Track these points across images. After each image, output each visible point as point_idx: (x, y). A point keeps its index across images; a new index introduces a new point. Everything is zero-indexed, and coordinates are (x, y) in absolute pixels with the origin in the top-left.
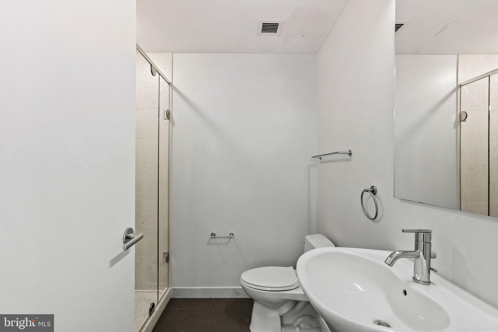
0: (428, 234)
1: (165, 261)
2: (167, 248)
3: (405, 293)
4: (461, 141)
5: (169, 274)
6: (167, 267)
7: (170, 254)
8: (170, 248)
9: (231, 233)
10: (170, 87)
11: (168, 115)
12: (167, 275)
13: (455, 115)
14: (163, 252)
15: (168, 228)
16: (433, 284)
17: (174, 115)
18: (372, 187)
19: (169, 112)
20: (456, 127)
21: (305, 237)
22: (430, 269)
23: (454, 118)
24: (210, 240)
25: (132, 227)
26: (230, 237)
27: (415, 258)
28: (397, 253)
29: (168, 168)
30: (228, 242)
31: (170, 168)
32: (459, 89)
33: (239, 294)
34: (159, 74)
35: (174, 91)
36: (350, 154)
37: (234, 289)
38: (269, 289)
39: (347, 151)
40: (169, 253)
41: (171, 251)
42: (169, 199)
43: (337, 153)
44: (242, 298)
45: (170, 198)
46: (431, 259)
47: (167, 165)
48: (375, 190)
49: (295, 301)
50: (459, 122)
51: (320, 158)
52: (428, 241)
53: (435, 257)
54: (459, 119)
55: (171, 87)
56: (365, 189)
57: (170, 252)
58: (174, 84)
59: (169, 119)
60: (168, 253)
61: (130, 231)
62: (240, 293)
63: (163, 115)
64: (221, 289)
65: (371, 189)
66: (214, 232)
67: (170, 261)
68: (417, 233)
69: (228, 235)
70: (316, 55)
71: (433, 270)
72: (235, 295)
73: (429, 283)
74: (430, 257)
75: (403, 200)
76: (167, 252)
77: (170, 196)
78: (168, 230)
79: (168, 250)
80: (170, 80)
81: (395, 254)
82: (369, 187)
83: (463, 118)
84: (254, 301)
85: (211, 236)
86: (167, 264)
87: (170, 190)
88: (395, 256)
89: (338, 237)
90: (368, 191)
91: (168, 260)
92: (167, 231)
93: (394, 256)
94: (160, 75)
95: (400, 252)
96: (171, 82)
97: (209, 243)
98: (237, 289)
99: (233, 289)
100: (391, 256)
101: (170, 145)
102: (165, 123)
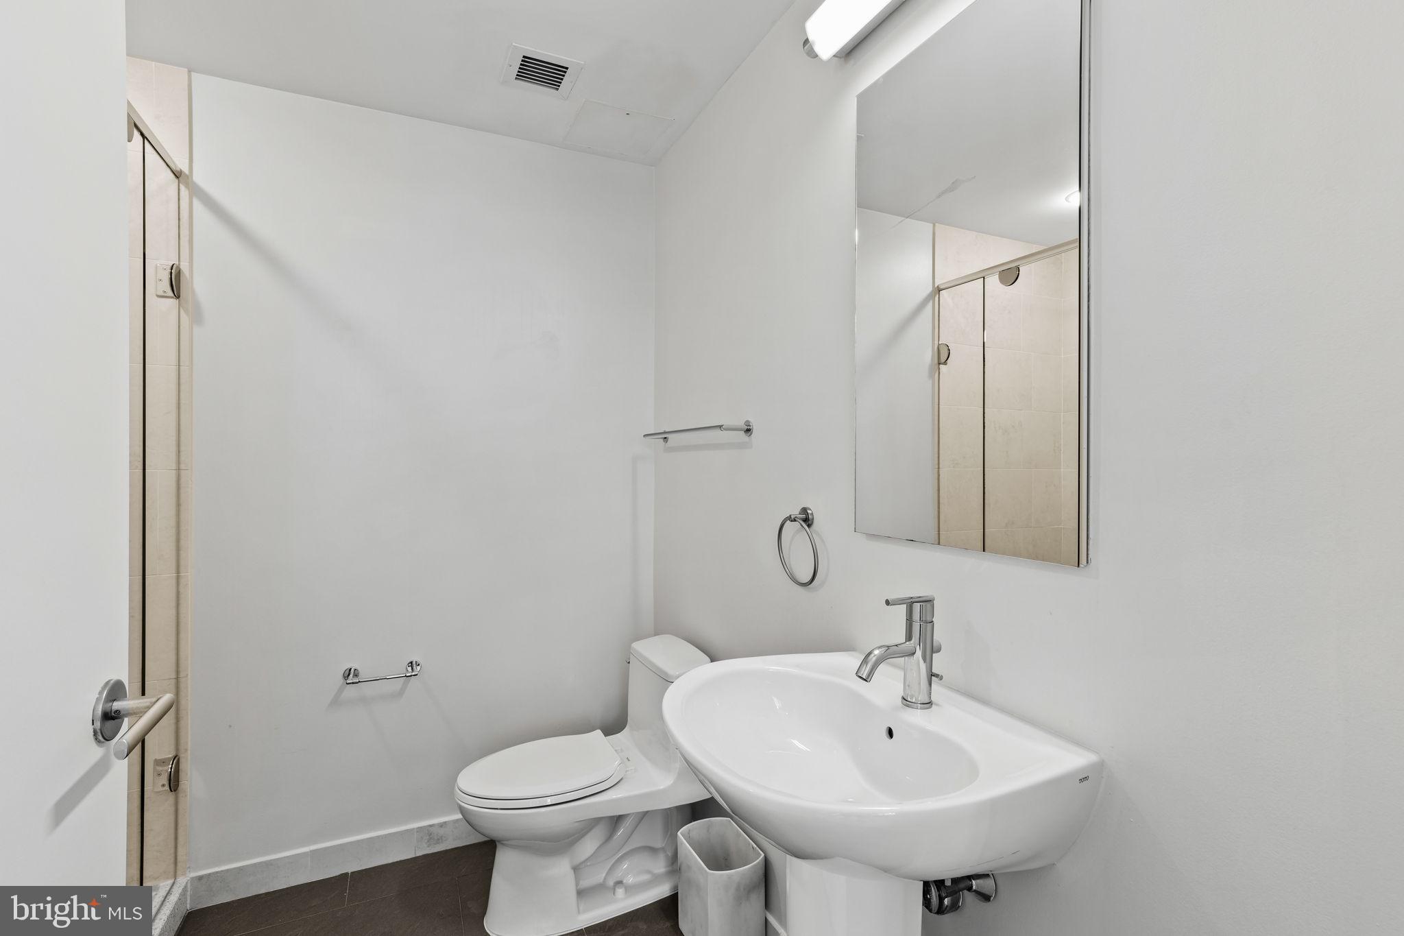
0: (928, 605)
1: (161, 789)
2: (173, 741)
3: (890, 733)
4: (941, 407)
5: (180, 831)
6: (172, 809)
7: (182, 760)
8: (182, 741)
9: (411, 663)
10: (182, 187)
11: (176, 284)
12: (172, 836)
13: (930, 349)
14: (156, 759)
15: (178, 672)
16: (937, 705)
17: (198, 284)
18: (804, 510)
19: (179, 273)
20: (931, 376)
21: (630, 647)
22: (932, 675)
23: (928, 356)
24: (340, 691)
25: (120, 679)
26: (409, 675)
27: (906, 658)
28: (876, 652)
29: (174, 466)
30: (401, 693)
31: (182, 466)
32: (938, 296)
33: (440, 840)
34: (142, 134)
35: (196, 202)
36: (748, 431)
37: (421, 827)
38: (549, 801)
39: (741, 423)
40: (179, 759)
41: (186, 750)
42: (178, 572)
43: (720, 427)
44: (448, 848)
45: (182, 569)
46: (934, 655)
47: (173, 457)
48: (810, 517)
49: (611, 818)
50: (937, 365)
51: (666, 438)
52: (929, 619)
53: (939, 650)
54: (936, 361)
55: (187, 186)
56: (790, 516)
57: (182, 755)
58: (198, 178)
59: (178, 296)
60: (176, 759)
61: (116, 690)
62: (442, 837)
63: (159, 282)
64: (378, 837)
65: (800, 514)
66: (354, 666)
67: (184, 783)
68: (910, 604)
69: (402, 668)
70: (653, 168)
71: (937, 676)
72: (426, 846)
73: (929, 704)
74: (933, 652)
75: (873, 536)
76: (171, 756)
77: (182, 562)
78: (177, 678)
79: (177, 749)
80: (182, 164)
81: (872, 655)
82: (795, 512)
83: (943, 359)
84: (497, 843)
85: (341, 680)
86: (171, 796)
87: (182, 542)
88: (874, 659)
89: (715, 634)
90: (795, 521)
91: (174, 783)
92: (173, 681)
93: (872, 659)
94: (146, 141)
95: (881, 650)
96: (186, 170)
97: (336, 702)
98: (431, 826)
99: (420, 829)
100: (865, 661)
101: (182, 388)
102: (163, 308)
